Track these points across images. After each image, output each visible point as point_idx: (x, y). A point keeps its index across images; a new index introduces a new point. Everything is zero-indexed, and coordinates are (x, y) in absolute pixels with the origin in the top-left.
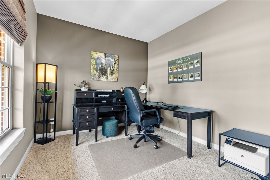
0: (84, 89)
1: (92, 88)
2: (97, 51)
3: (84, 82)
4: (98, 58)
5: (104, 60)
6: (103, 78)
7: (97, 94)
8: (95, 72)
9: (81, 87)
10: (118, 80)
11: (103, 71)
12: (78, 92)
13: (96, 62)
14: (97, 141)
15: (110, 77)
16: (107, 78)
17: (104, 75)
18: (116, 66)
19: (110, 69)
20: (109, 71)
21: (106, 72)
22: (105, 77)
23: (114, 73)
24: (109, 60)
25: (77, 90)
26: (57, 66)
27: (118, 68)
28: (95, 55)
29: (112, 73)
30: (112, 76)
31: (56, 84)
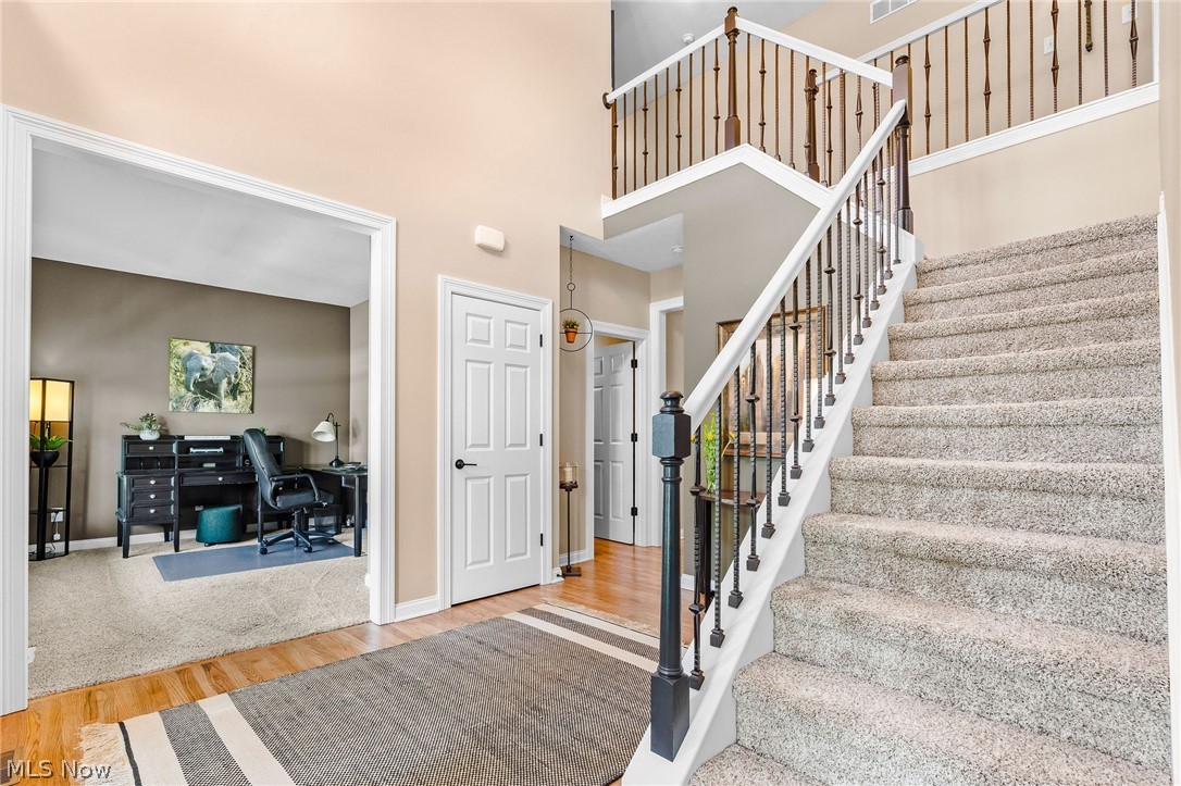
0: (146, 435)
1: (174, 432)
2: (188, 338)
3: (146, 418)
4: (191, 355)
5: (210, 360)
6: (207, 407)
7: (185, 446)
8: (183, 391)
9: (140, 429)
10: (252, 408)
12: (131, 441)
13: (184, 365)
14: (177, 549)
16: (219, 405)
18: (245, 375)
19: (229, 383)
20: (224, 386)
22: (212, 402)
23: (241, 392)
24: (225, 359)
25: (127, 438)
26: (72, 383)
27: (253, 379)
28: (182, 348)
29: (234, 391)
30: (235, 398)
31: (71, 423)
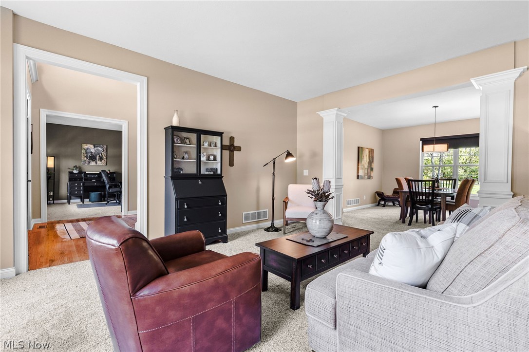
0: (75, 172)
1: (83, 171)
2: (87, 143)
3: (74, 167)
4: (88, 149)
5: (93, 150)
6: (93, 163)
7: (86, 175)
8: (86, 159)
9: (73, 170)
10: (106, 164)
11: (93, 158)
12: (71, 173)
13: (86, 151)
14: (83, 203)
15: (99, 162)
16: (96, 163)
17: (94, 161)
18: (104, 154)
19: (99, 156)
20: (98, 157)
21: (95, 158)
22: (94, 162)
23: (103, 159)
24: (98, 149)
25: (69, 172)
26: (54, 157)
27: (107, 155)
28: (85, 146)
29: (101, 159)
30: (101, 161)
31: (54, 168)
